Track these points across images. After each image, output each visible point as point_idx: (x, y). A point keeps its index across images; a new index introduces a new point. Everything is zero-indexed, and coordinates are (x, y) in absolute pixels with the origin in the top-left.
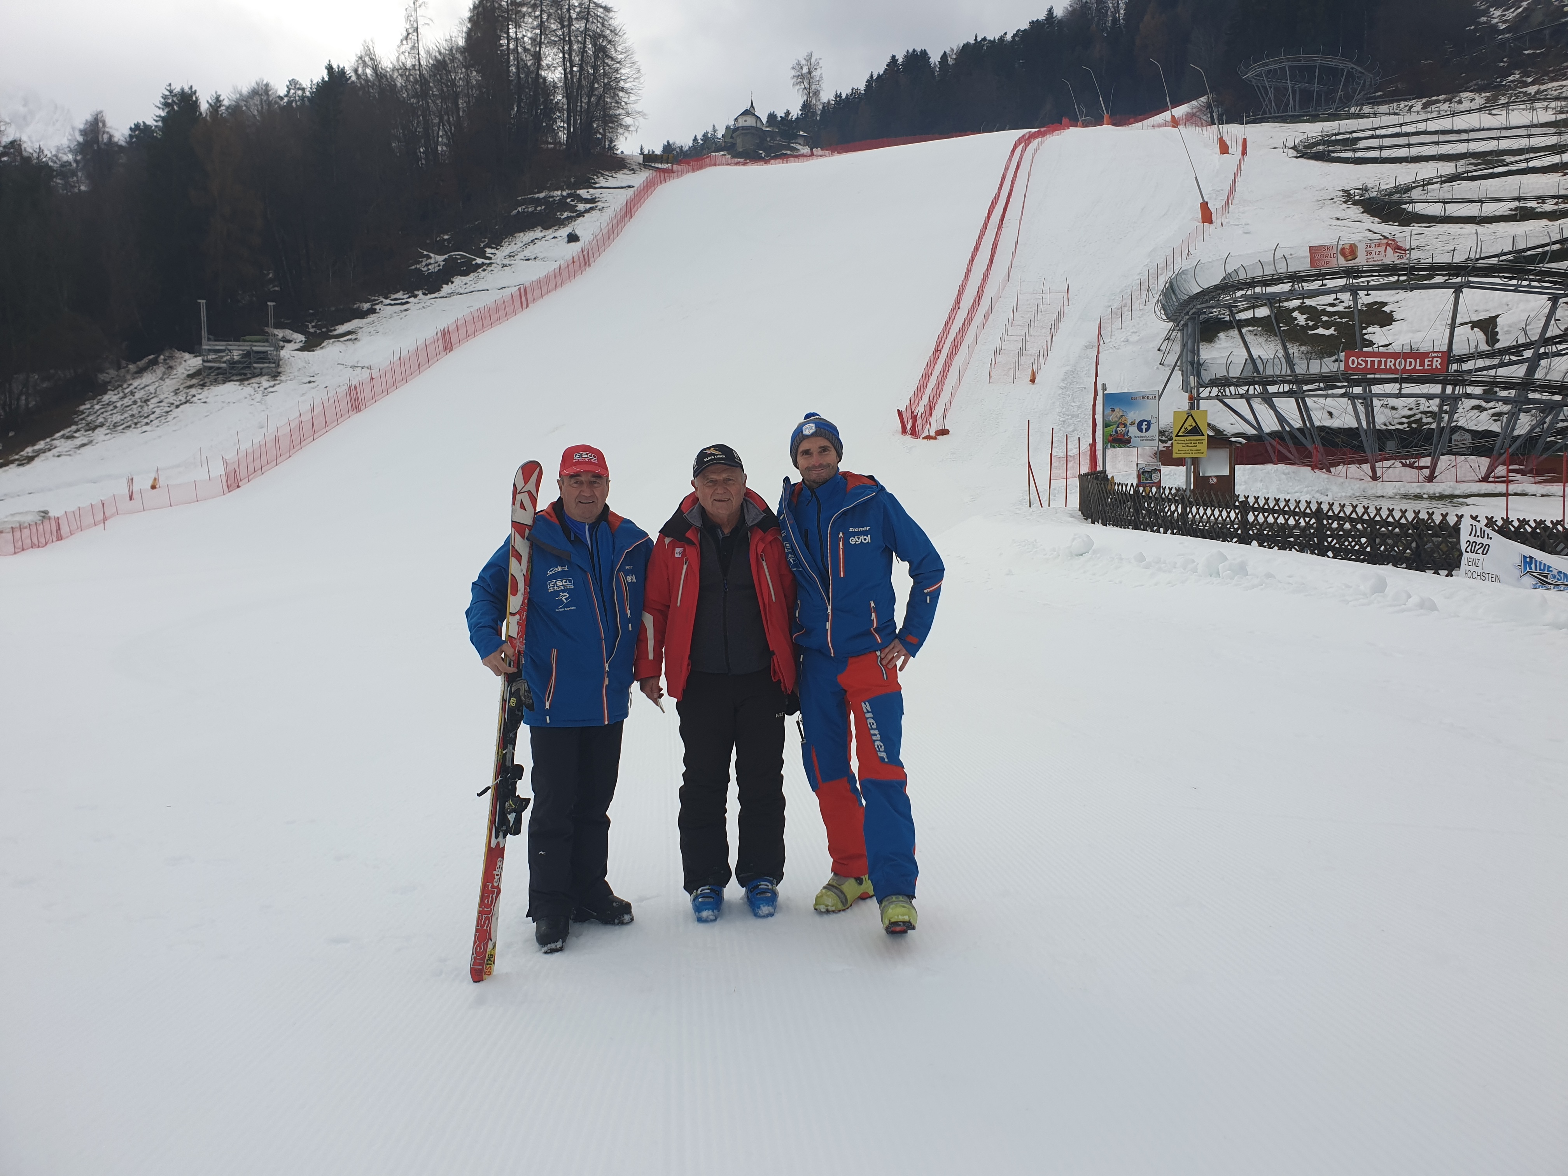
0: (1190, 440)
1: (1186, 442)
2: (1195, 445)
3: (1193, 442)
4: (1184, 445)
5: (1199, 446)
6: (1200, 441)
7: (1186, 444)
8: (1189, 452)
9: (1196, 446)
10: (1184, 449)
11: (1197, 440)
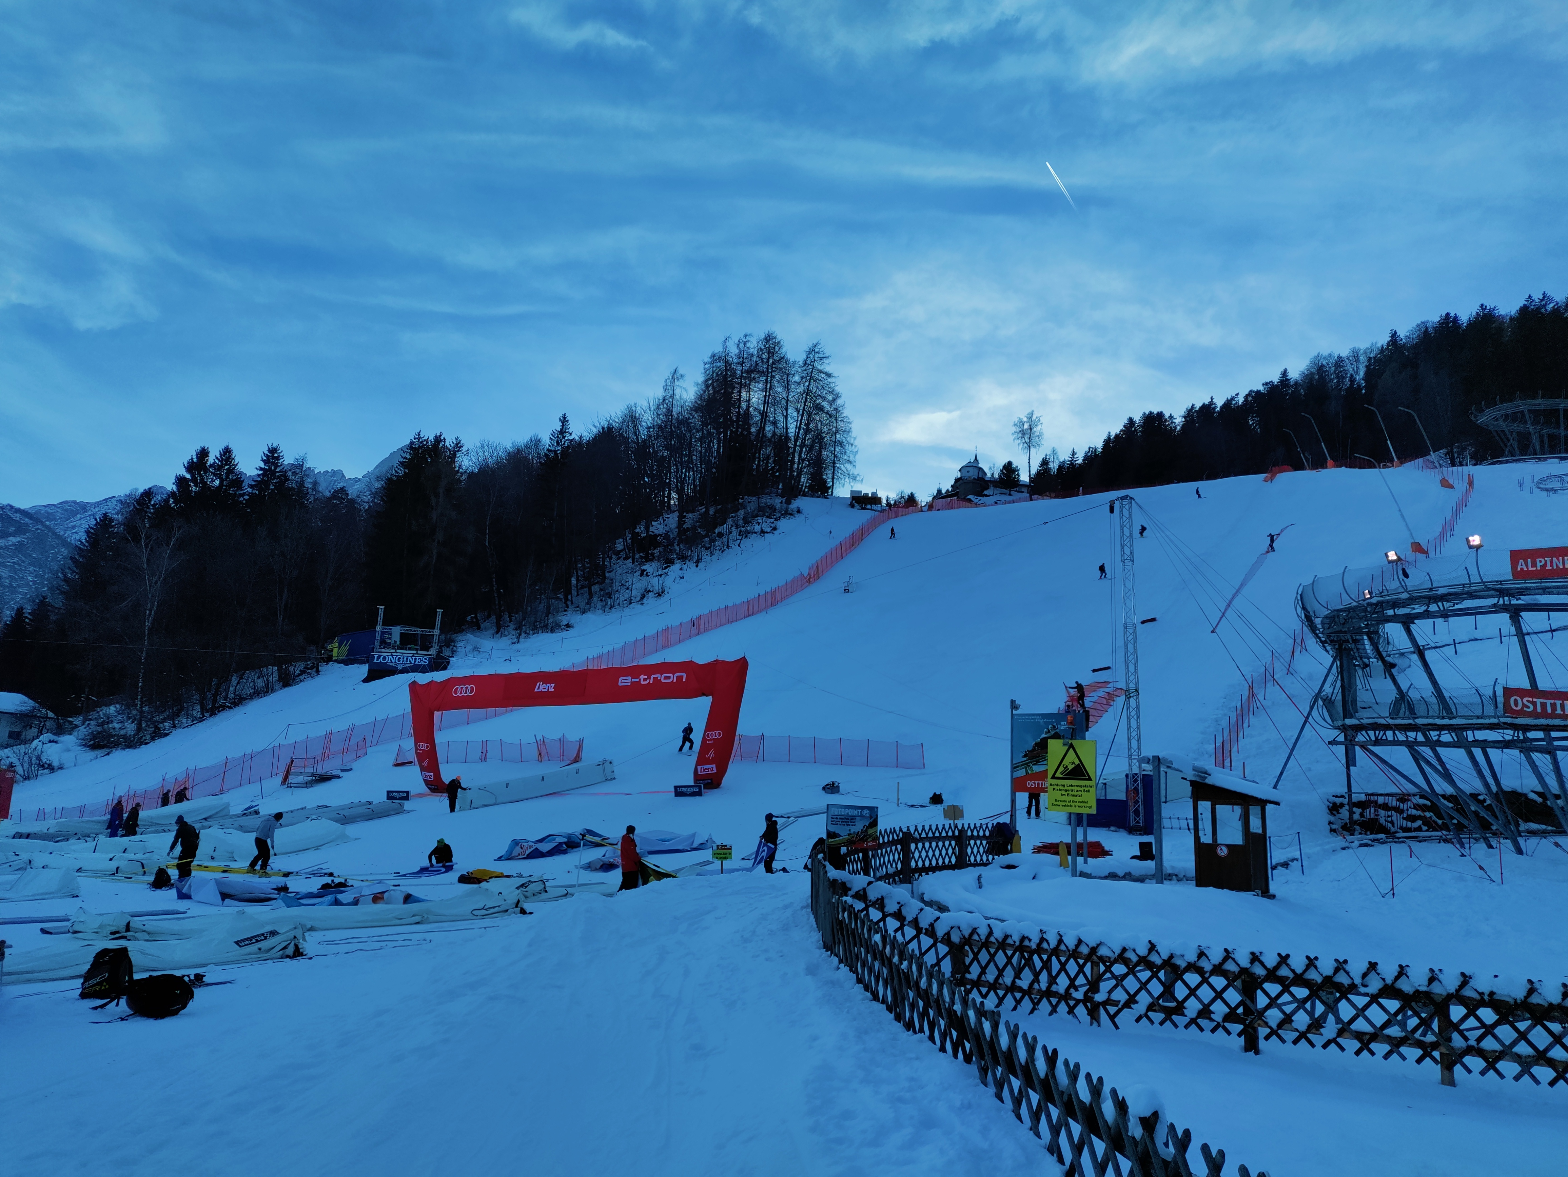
0: (1072, 786)
1: (1066, 788)
2: (1079, 793)
3: (1076, 788)
4: (1064, 792)
5: (1085, 796)
6: (1086, 789)
7: (1066, 791)
8: (1071, 804)
9: (1080, 796)
10: (1063, 798)
11: (1082, 787)
